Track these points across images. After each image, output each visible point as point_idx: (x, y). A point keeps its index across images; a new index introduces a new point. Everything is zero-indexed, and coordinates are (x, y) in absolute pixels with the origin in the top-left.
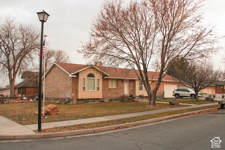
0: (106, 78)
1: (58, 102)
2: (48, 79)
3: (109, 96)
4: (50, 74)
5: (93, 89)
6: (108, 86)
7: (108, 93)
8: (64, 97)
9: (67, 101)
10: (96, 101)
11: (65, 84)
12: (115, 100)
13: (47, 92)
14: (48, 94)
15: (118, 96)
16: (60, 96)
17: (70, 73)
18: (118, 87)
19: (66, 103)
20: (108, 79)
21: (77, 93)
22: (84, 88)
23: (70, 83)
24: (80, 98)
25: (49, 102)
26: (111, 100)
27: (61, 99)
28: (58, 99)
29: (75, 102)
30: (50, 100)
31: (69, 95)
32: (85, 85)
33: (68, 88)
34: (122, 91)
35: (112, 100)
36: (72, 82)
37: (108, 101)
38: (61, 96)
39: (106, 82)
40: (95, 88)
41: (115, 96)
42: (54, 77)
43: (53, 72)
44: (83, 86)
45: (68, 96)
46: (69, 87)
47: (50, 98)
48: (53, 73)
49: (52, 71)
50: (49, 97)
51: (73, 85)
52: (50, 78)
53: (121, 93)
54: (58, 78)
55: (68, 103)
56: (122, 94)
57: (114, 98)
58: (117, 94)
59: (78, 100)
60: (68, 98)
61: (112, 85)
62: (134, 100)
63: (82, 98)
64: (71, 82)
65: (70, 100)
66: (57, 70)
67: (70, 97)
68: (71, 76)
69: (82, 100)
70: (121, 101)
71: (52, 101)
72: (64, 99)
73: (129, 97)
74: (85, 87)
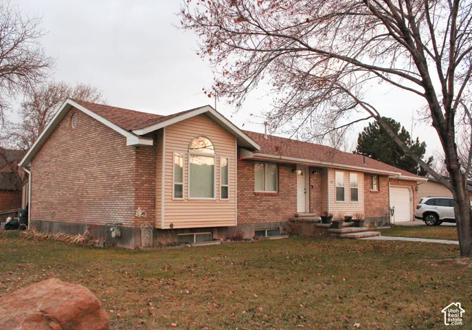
0: (251, 155)
1: (79, 238)
2: (47, 158)
3: (254, 219)
4: (53, 143)
5: (209, 193)
6: (252, 186)
7: (253, 207)
8: (103, 222)
9: (113, 235)
10: (215, 236)
11: (108, 176)
12: (271, 232)
13: (42, 202)
14: (46, 208)
15: (279, 219)
16: (88, 218)
17: (130, 131)
18: (281, 189)
19: (111, 244)
20: (252, 162)
21: (154, 206)
22: (179, 189)
23: (126, 168)
24: (164, 225)
25: (46, 238)
26: (260, 233)
27: (91, 227)
28: (77, 228)
29: (146, 239)
30: (50, 230)
31: (121, 213)
32: (184, 178)
33: (120, 188)
34: (291, 203)
35: (263, 232)
36: (137, 165)
37: (253, 234)
38: (92, 217)
39: (245, 170)
40: (215, 189)
41: (272, 219)
42: (66, 152)
43: (63, 135)
44: (174, 183)
45: (120, 220)
46: (123, 182)
47: (51, 223)
48: (62, 140)
49: (61, 132)
50: (49, 218)
51: (138, 175)
52: (52, 156)
53: (287, 208)
54: (80, 153)
55: (119, 245)
56: (290, 213)
57: (270, 224)
58: (277, 210)
59: (158, 232)
60: (120, 227)
61: (263, 183)
62: (340, 233)
63: (171, 225)
64: (133, 164)
65: (125, 234)
66: (78, 127)
67: (128, 223)
68: (132, 140)
69: (172, 231)
70: (291, 234)
71: (57, 236)
72: (105, 230)
73: (319, 222)
74: (183, 184)
